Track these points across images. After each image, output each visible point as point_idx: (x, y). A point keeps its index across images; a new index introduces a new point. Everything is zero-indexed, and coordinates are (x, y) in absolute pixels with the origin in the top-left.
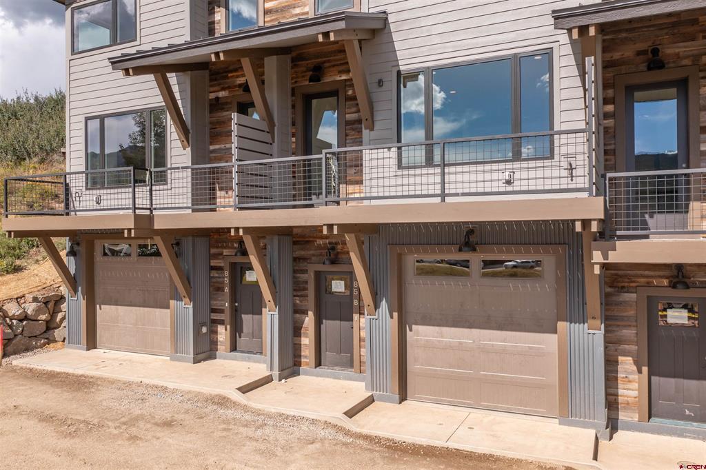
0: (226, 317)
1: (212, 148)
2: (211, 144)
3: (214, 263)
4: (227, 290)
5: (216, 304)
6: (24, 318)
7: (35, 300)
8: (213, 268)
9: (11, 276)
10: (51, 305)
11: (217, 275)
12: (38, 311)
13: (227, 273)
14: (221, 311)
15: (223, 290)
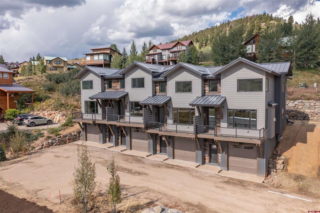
6: (75, 135)
7: (76, 132)
9: (71, 127)
10: (79, 133)
11: (106, 129)
12: (77, 134)
13: (108, 129)
14: (107, 135)
15: (107, 132)
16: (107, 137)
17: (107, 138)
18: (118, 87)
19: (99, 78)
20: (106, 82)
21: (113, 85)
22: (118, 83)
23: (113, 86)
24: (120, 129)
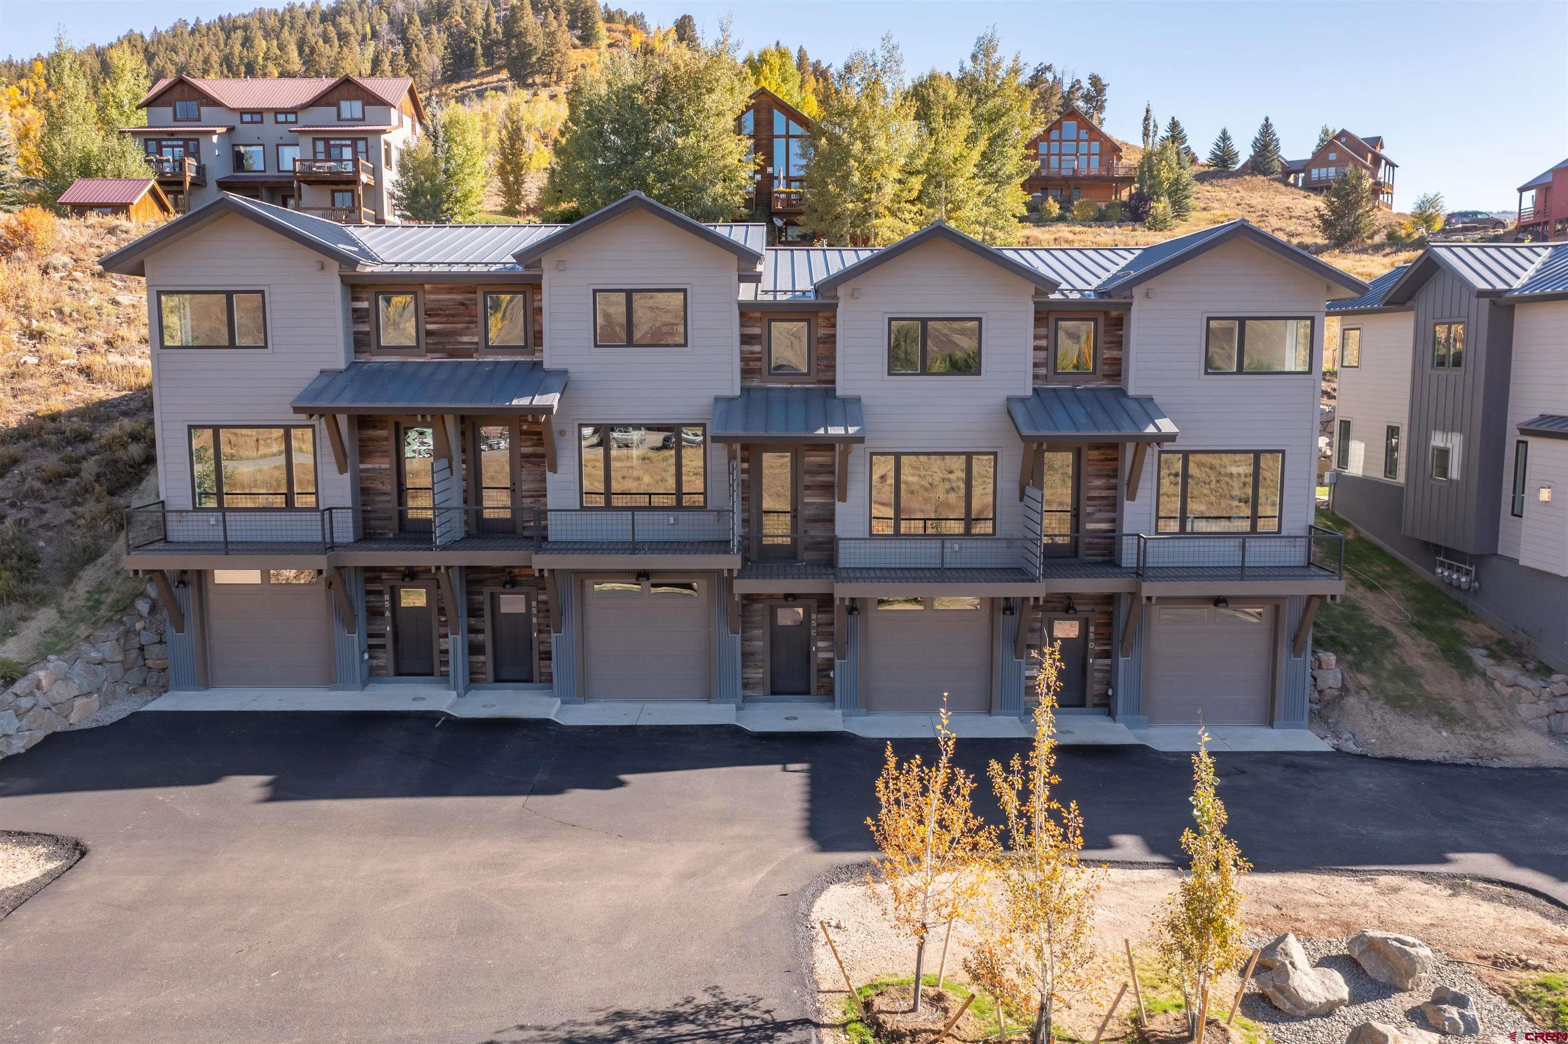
0: (389, 641)
1: (362, 466)
2: (361, 462)
3: (370, 586)
4: (388, 614)
5: (376, 628)
8: (368, 593)
11: (374, 599)
13: (387, 597)
14: (382, 636)
15: (383, 614)
18: (465, 339)
19: (322, 276)
21: (430, 327)
23: (431, 334)
24: (487, 590)
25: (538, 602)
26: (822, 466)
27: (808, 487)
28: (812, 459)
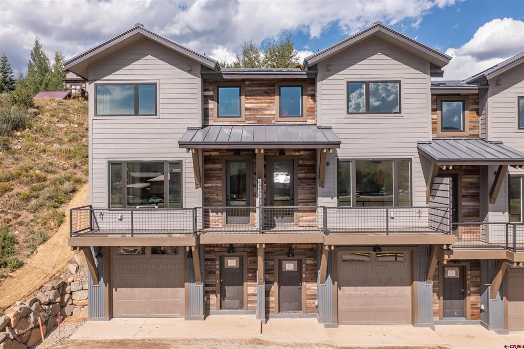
0: (217, 288)
2: (205, 183)
3: (207, 256)
4: (218, 272)
5: (209, 281)
6: (50, 303)
8: (206, 260)
11: (210, 264)
12: (55, 296)
13: (218, 262)
14: (214, 285)
15: (214, 273)
16: (214, 292)
17: (213, 297)
18: (267, 112)
19: (190, 76)
20: (211, 93)
21: (248, 106)
22: (267, 99)
23: (247, 109)
24: (277, 258)
25: (307, 265)
26: (472, 184)
27: (464, 196)
28: (466, 180)
